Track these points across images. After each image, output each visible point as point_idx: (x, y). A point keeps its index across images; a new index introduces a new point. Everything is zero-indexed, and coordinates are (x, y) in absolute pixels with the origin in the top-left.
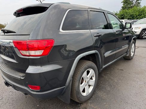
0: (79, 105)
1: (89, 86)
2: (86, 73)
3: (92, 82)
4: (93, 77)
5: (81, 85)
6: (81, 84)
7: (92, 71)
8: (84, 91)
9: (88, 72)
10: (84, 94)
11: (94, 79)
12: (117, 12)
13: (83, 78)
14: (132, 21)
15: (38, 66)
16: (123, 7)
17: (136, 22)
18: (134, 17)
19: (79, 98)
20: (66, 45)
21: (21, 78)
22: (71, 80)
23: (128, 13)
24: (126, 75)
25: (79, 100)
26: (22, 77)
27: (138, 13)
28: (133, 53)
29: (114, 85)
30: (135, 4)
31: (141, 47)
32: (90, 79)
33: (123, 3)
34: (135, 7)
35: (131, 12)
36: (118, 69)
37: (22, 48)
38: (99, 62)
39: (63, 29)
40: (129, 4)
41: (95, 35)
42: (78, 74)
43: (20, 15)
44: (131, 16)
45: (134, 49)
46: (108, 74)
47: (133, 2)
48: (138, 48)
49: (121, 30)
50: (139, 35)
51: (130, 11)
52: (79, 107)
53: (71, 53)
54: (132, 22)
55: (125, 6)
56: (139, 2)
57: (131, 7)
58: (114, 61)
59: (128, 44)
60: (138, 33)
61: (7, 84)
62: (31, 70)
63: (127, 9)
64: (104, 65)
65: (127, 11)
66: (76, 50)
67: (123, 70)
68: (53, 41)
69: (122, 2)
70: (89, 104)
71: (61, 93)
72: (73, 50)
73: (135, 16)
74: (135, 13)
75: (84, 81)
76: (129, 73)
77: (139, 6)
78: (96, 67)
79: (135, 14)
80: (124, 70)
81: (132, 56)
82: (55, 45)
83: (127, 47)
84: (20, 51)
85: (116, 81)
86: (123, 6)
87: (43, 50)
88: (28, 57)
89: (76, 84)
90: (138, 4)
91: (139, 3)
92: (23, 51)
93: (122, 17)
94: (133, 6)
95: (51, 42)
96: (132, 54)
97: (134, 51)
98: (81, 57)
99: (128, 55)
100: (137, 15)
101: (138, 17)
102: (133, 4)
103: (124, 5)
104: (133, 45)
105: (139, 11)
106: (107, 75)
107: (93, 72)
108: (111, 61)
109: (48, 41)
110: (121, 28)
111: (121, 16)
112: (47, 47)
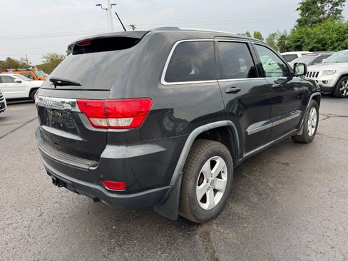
0: (195, 227)
1: (215, 191)
2: (208, 164)
3: (222, 184)
4: (222, 174)
5: (198, 188)
6: (199, 185)
7: (220, 162)
8: (204, 200)
9: (213, 164)
10: (205, 206)
11: (225, 177)
12: (285, 32)
13: (202, 173)
14: (320, 55)
15: (123, 145)
16: (299, 21)
17: (326, 57)
18: (326, 44)
19: (195, 211)
20: (172, 109)
21: (91, 168)
22: (179, 175)
23: (313, 36)
24: (293, 175)
25: (194, 216)
26: (93, 166)
27: (335, 35)
28: (314, 129)
29: (266, 193)
30: (329, 15)
31: (335, 116)
32: (218, 177)
33: (300, 12)
34: (329, 22)
35: (319, 33)
36: (277, 162)
37: (92, 113)
38: (235, 144)
39: (167, 80)
40: (314, 13)
41: (227, 91)
42: (193, 165)
43: (83, 50)
44: (318, 42)
45: (315, 120)
46: (256, 171)
47: (323, 8)
48: (329, 117)
49: (286, 78)
50: (332, 88)
51: (317, 31)
52: (195, 230)
53: (180, 125)
54: (319, 57)
55: (304, 18)
56: (339, 8)
57: (320, 21)
58: (268, 144)
59: (300, 110)
60: (331, 84)
61: (58, 182)
62: (110, 152)
63: (311, 26)
64: (247, 152)
65: (309, 29)
66: (190, 119)
67: (287, 164)
68: (149, 101)
69: (298, 9)
70: (215, 227)
71: (162, 199)
72: (185, 120)
73: (329, 42)
74: (329, 34)
75: (205, 181)
76: (301, 171)
77: (339, 18)
78: (229, 154)
79: (328, 37)
80: (291, 165)
81: (310, 134)
82: (152, 108)
83: (298, 115)
84: (91, 119)
85: (271, 185)
86: (299, 17)
87: (132, 119)
88: (105, 130)
89: (190, 184)
90: (336, 14)
91: (339, 12)
92: (95, 119)
93: (299, 43)
94: (324, 19)
95: (145, 103)
96: (311, 131)
97: (314, 125)
98: (200, 132)
99: (301, 133)
100: (334, 39)
101: (337, 44)
102: (324, 14)
103: (302, 15)
104: (314, 110)
105: (338, 30)
106: (254, 174)
107: (224, 163)
108: (261, 145)
109: (141, 101)
110: (285, 76)
111: (295, 42)
112: (138, 113)
